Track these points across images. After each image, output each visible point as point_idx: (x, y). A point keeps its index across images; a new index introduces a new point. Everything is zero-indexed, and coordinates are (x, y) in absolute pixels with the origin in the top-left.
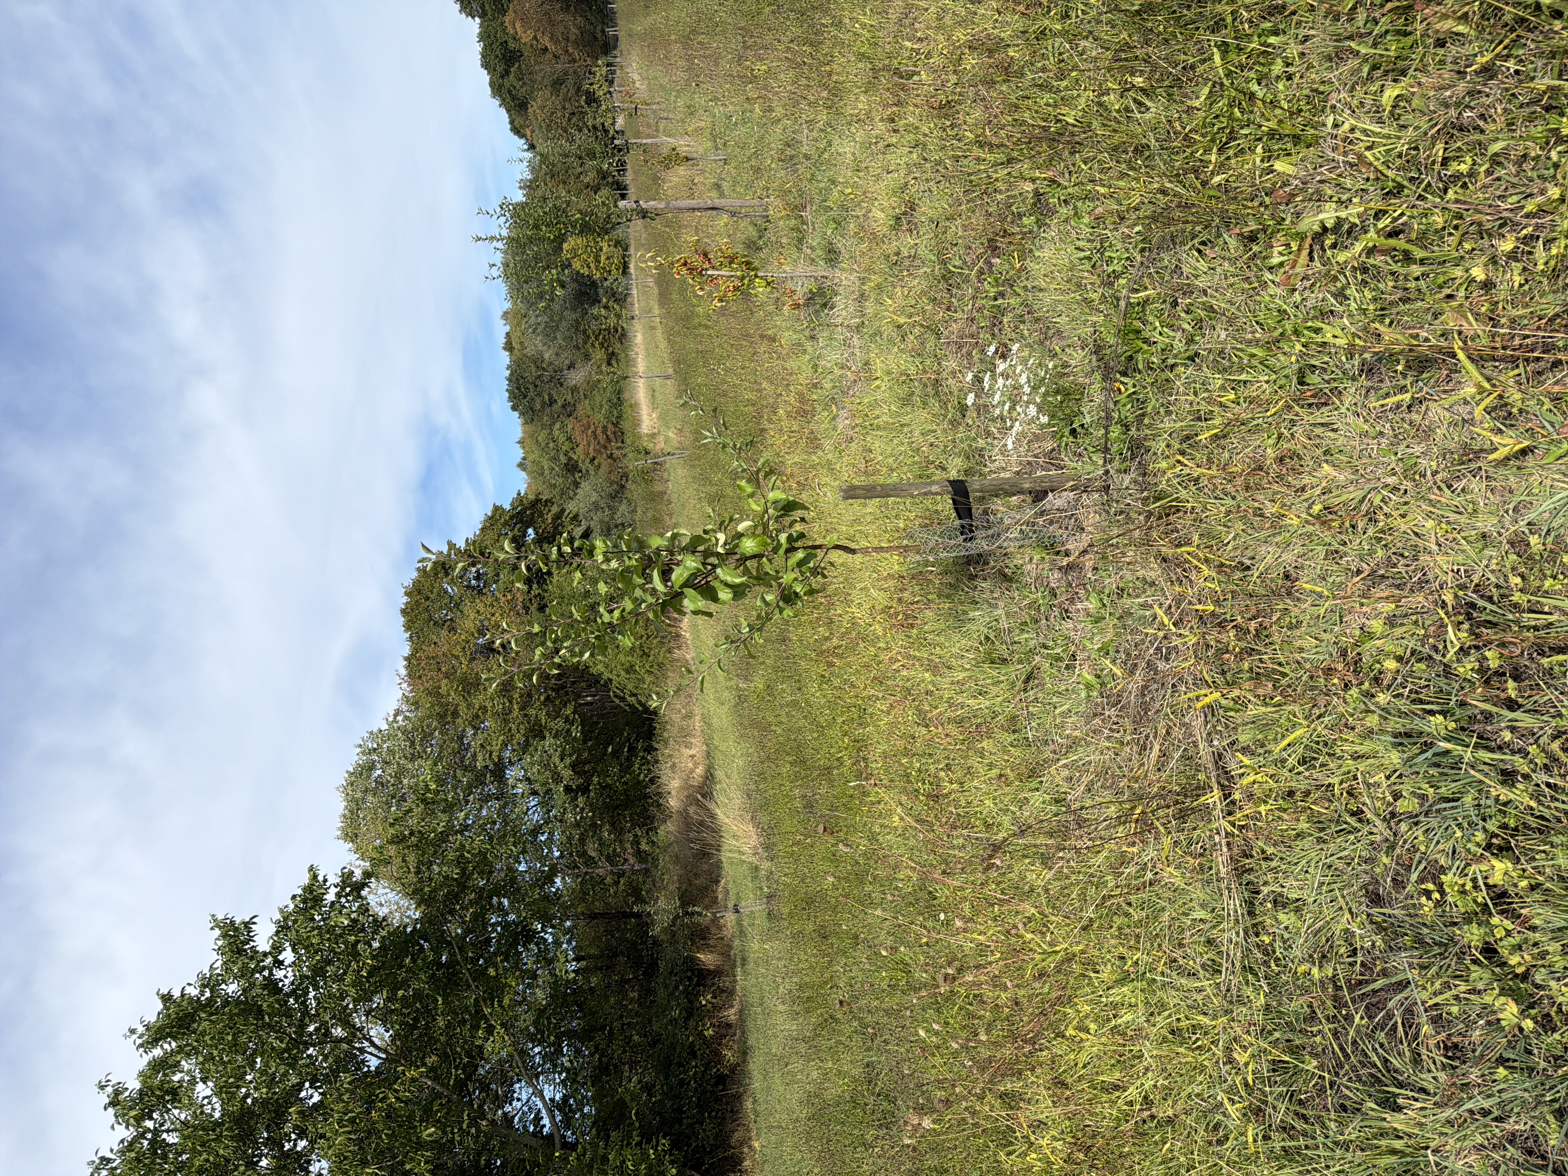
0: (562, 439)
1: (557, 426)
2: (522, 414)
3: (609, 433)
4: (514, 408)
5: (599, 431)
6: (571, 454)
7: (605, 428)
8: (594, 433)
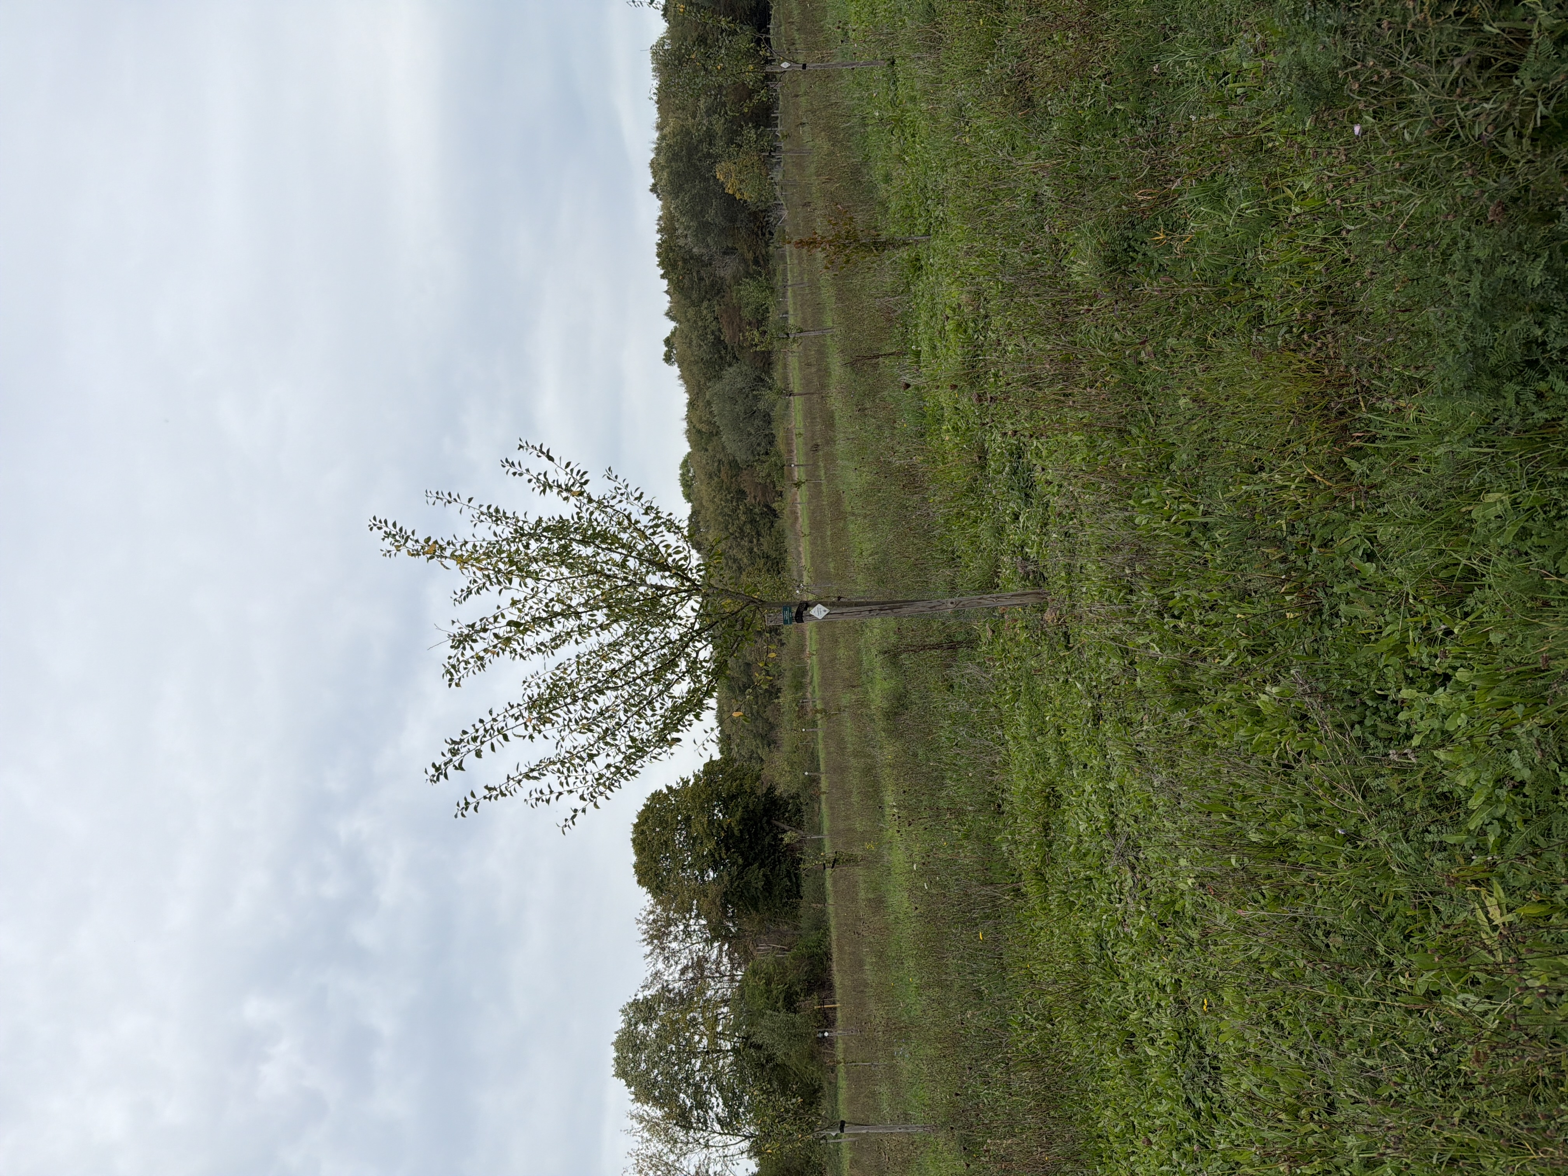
0: (710, 318)
1: (705, 304)
2: (670, 282)
4: (663, 277)
6: (718, 333)
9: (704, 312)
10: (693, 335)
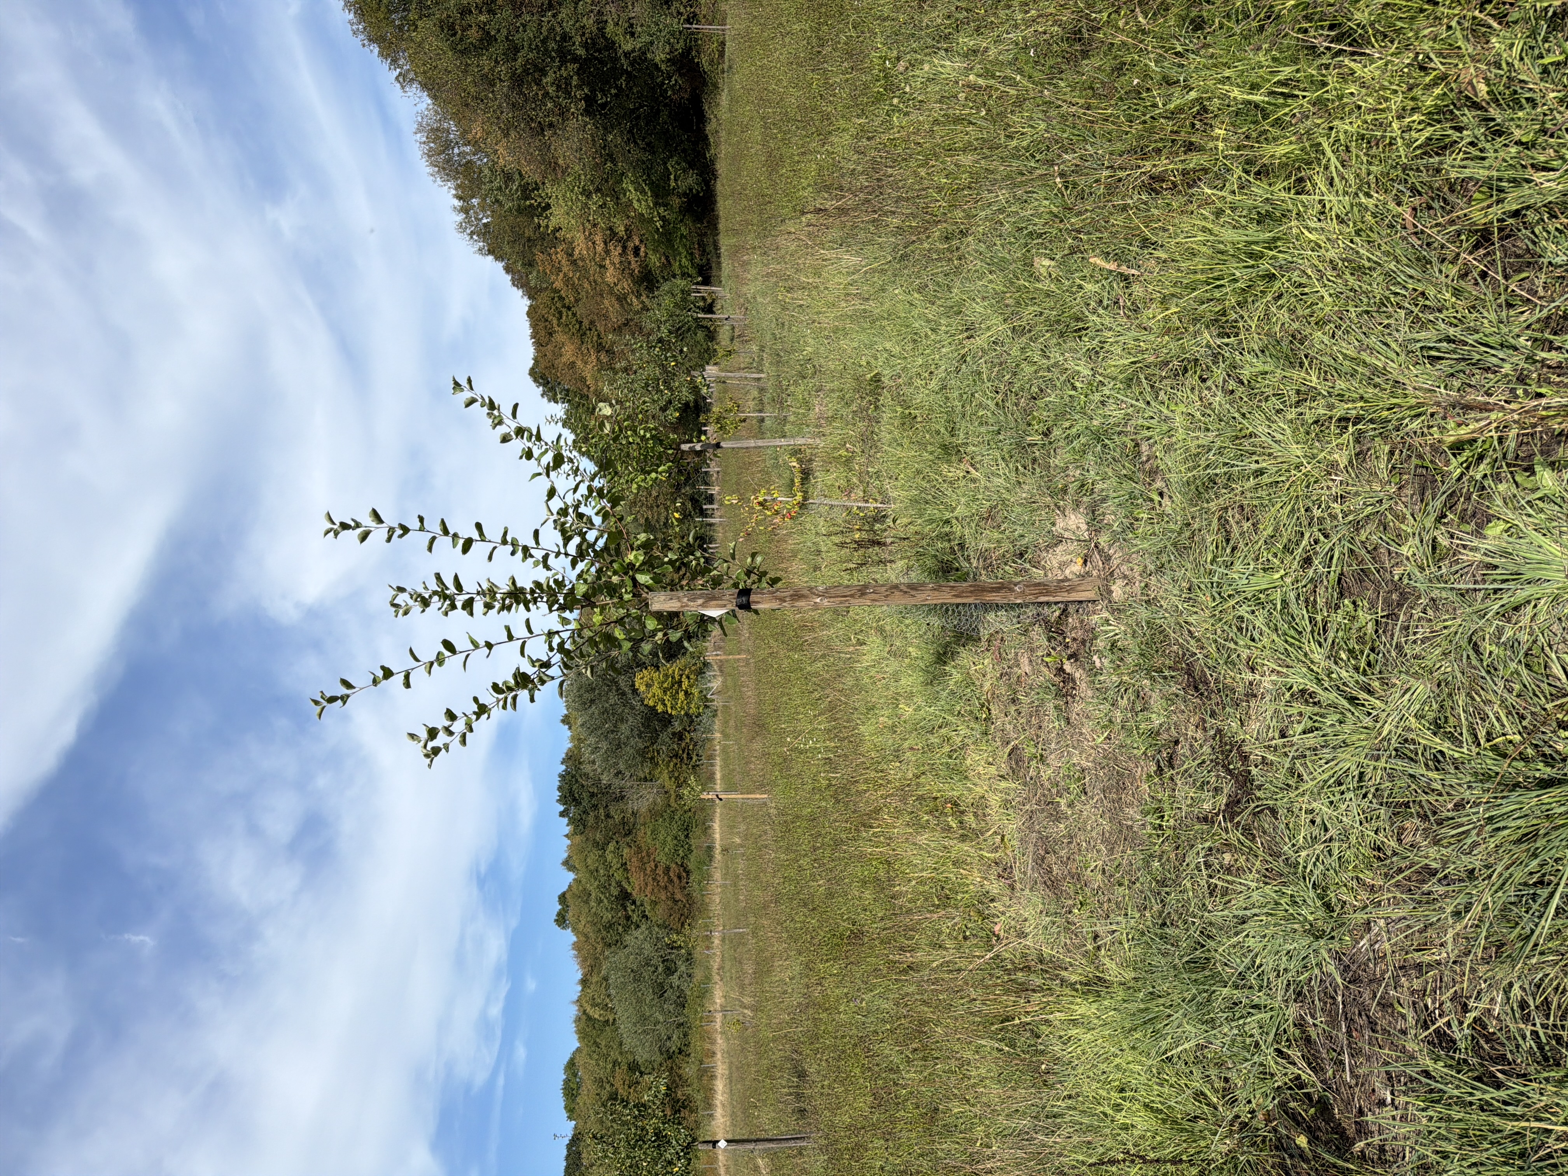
0: (616, 865)
2: (571, 822)
3: (671, 874)
5: (660, 871)
6: (625, 884)
7: (667, 869)
8: (654, 871)
9: (609, 857)
10: (592, 887)
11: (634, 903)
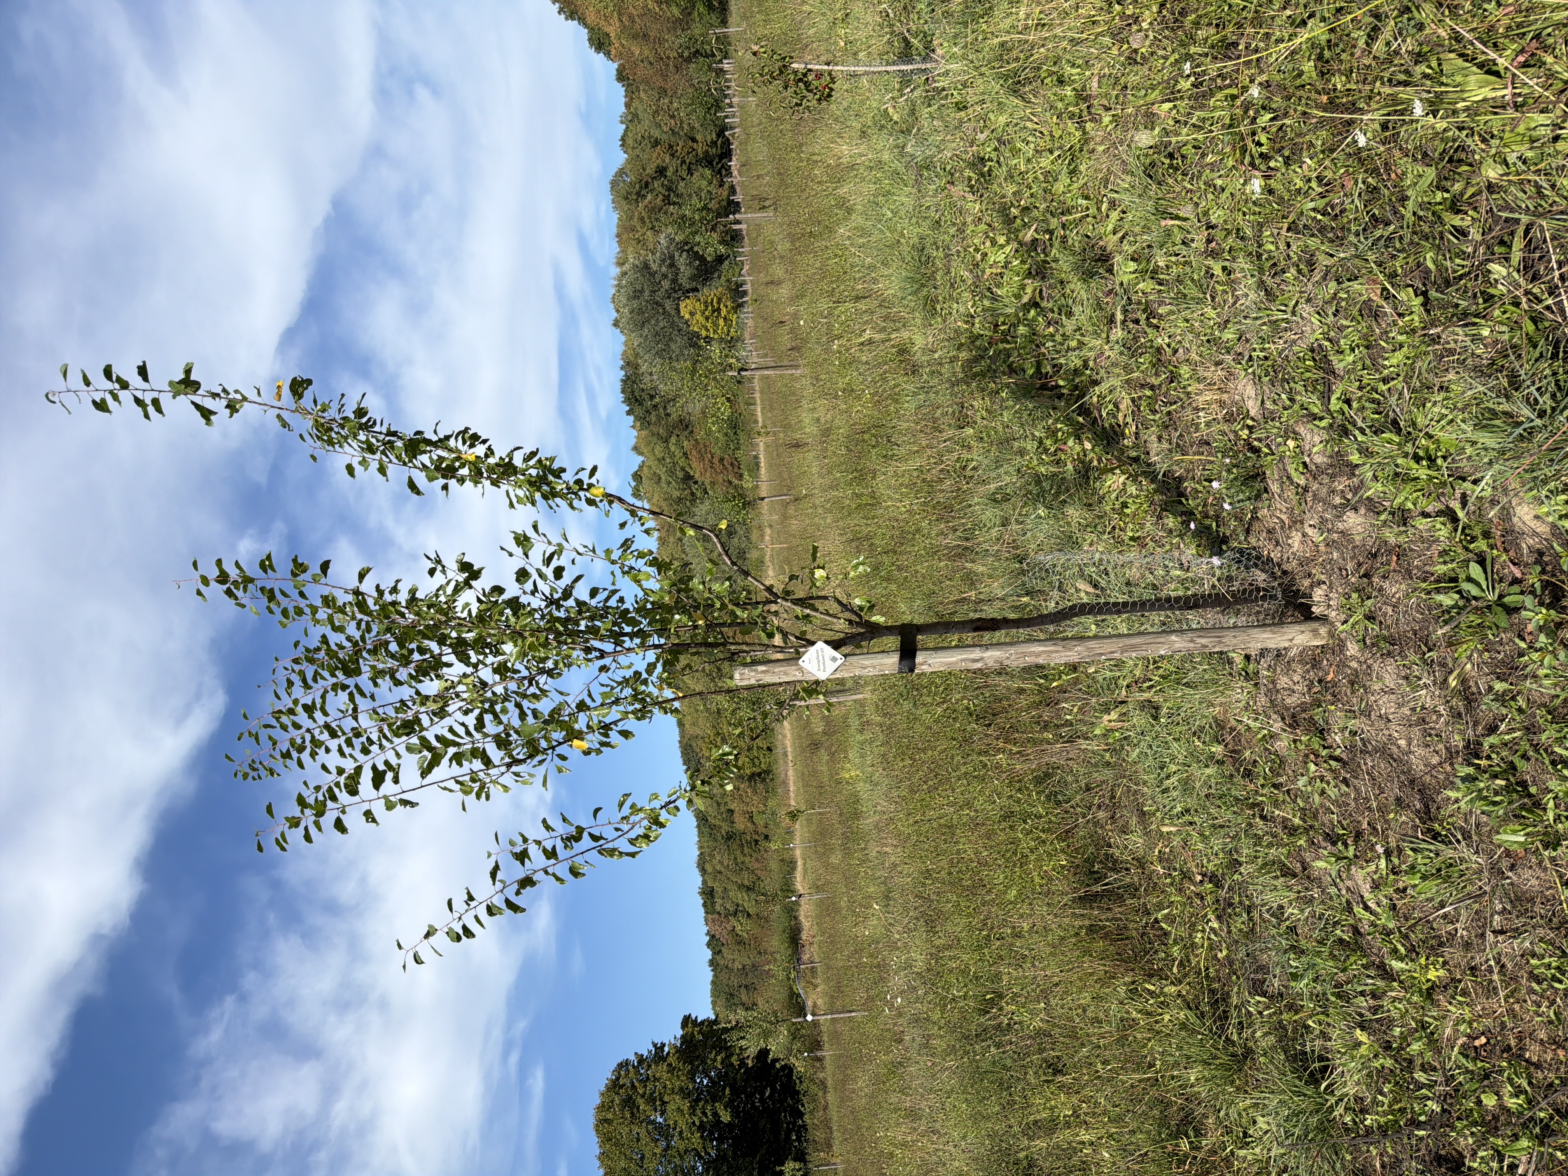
0: (678, 453)
2: (637, 418)
3: (725, 462)
4: (629, 413)
5: (716, 461)
7: (722, 460)
8: (711, 460)
9: (673, 449)
10: (662, 472)
11: (696, 483)
